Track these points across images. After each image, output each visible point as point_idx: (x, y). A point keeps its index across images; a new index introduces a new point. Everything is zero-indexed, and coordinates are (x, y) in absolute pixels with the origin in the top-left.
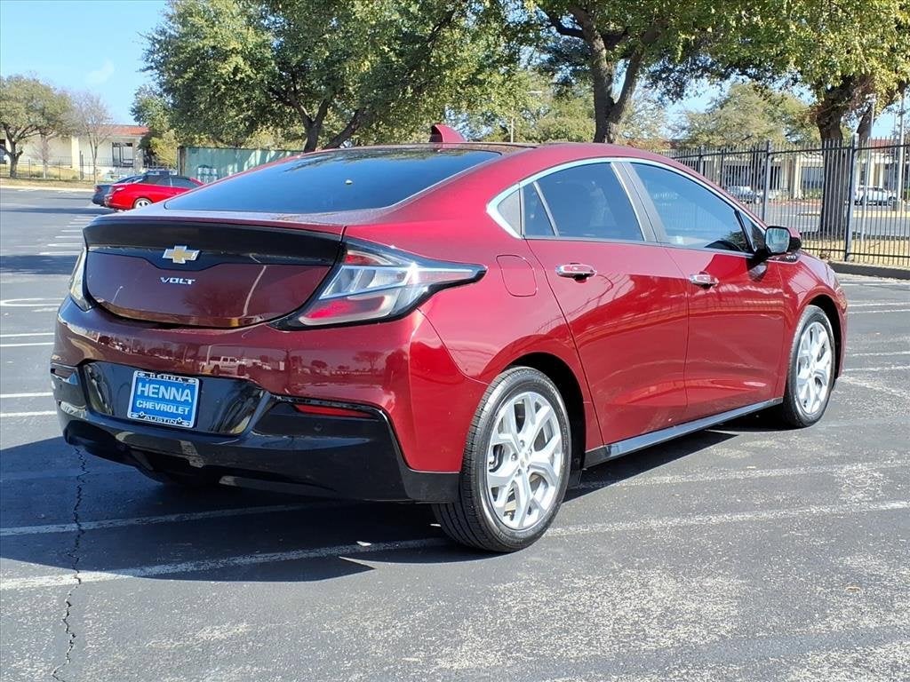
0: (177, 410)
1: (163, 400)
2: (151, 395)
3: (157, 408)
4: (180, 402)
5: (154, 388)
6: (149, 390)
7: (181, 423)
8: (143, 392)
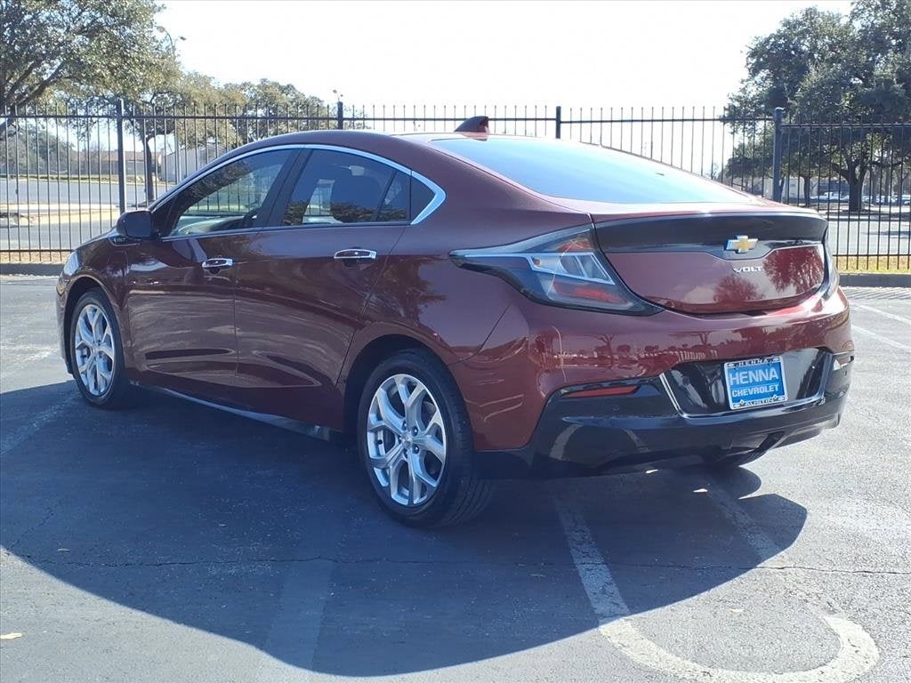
0: (768, 389)
1: (754, 384)
2: (742, 382)
3: (751, 393)
4: (769, 382)
5: (744, 375)
6: (740, 378)
7: (777, 399)
8: (735, 381)
